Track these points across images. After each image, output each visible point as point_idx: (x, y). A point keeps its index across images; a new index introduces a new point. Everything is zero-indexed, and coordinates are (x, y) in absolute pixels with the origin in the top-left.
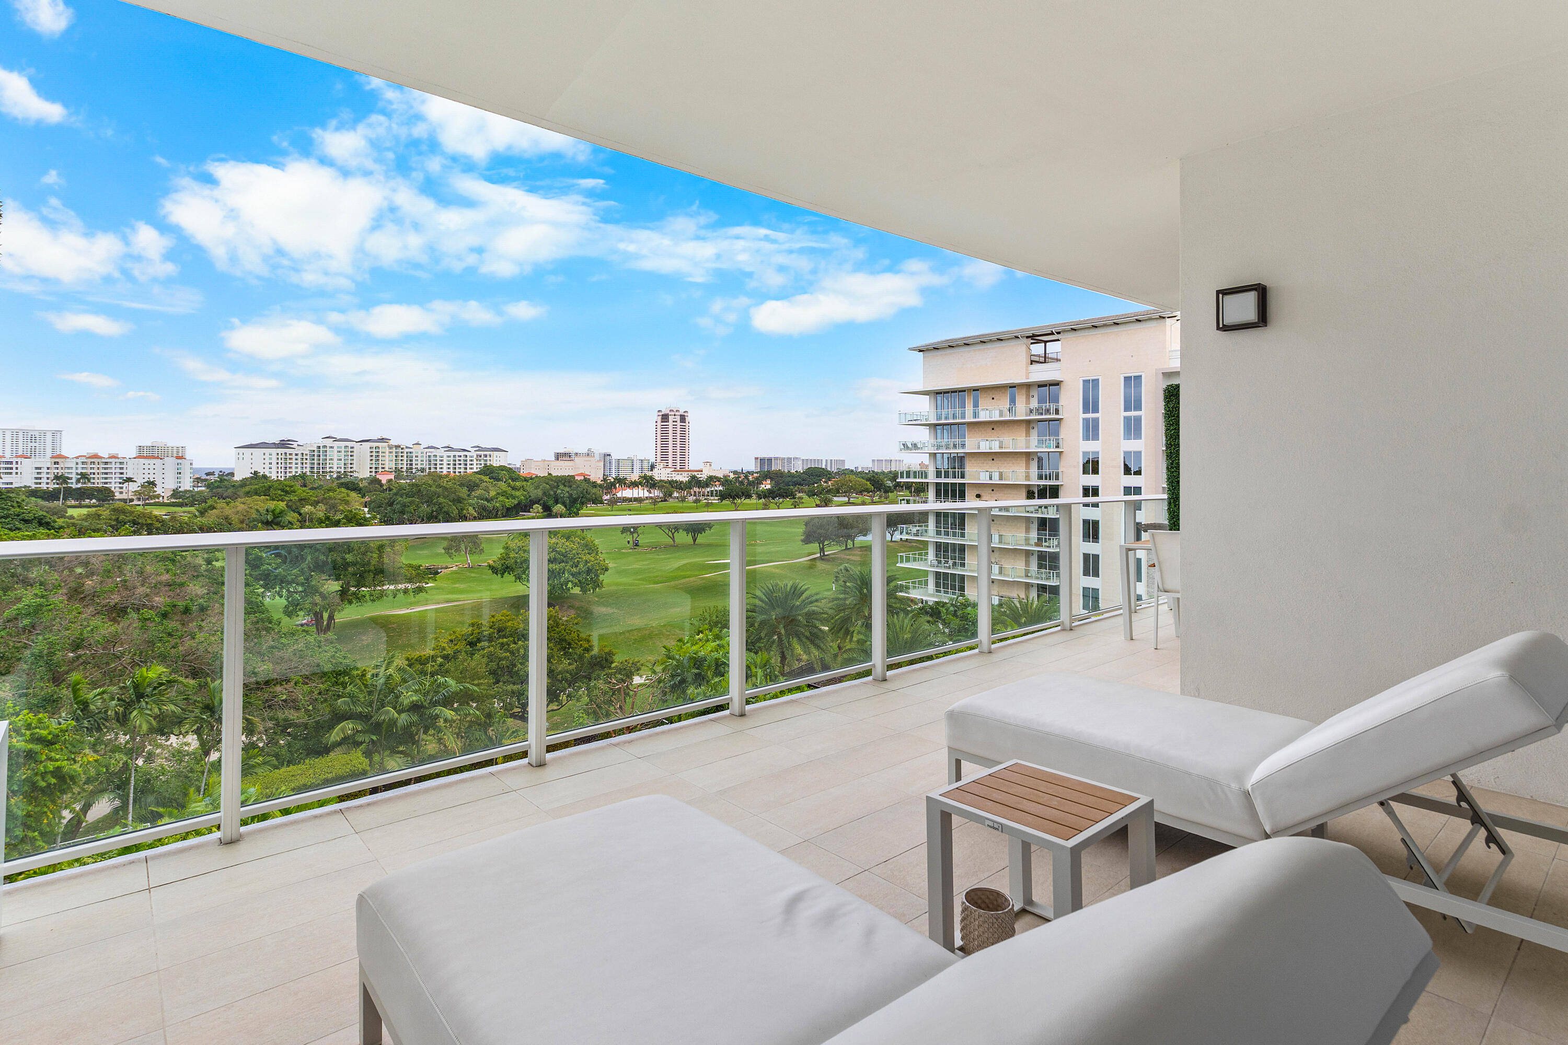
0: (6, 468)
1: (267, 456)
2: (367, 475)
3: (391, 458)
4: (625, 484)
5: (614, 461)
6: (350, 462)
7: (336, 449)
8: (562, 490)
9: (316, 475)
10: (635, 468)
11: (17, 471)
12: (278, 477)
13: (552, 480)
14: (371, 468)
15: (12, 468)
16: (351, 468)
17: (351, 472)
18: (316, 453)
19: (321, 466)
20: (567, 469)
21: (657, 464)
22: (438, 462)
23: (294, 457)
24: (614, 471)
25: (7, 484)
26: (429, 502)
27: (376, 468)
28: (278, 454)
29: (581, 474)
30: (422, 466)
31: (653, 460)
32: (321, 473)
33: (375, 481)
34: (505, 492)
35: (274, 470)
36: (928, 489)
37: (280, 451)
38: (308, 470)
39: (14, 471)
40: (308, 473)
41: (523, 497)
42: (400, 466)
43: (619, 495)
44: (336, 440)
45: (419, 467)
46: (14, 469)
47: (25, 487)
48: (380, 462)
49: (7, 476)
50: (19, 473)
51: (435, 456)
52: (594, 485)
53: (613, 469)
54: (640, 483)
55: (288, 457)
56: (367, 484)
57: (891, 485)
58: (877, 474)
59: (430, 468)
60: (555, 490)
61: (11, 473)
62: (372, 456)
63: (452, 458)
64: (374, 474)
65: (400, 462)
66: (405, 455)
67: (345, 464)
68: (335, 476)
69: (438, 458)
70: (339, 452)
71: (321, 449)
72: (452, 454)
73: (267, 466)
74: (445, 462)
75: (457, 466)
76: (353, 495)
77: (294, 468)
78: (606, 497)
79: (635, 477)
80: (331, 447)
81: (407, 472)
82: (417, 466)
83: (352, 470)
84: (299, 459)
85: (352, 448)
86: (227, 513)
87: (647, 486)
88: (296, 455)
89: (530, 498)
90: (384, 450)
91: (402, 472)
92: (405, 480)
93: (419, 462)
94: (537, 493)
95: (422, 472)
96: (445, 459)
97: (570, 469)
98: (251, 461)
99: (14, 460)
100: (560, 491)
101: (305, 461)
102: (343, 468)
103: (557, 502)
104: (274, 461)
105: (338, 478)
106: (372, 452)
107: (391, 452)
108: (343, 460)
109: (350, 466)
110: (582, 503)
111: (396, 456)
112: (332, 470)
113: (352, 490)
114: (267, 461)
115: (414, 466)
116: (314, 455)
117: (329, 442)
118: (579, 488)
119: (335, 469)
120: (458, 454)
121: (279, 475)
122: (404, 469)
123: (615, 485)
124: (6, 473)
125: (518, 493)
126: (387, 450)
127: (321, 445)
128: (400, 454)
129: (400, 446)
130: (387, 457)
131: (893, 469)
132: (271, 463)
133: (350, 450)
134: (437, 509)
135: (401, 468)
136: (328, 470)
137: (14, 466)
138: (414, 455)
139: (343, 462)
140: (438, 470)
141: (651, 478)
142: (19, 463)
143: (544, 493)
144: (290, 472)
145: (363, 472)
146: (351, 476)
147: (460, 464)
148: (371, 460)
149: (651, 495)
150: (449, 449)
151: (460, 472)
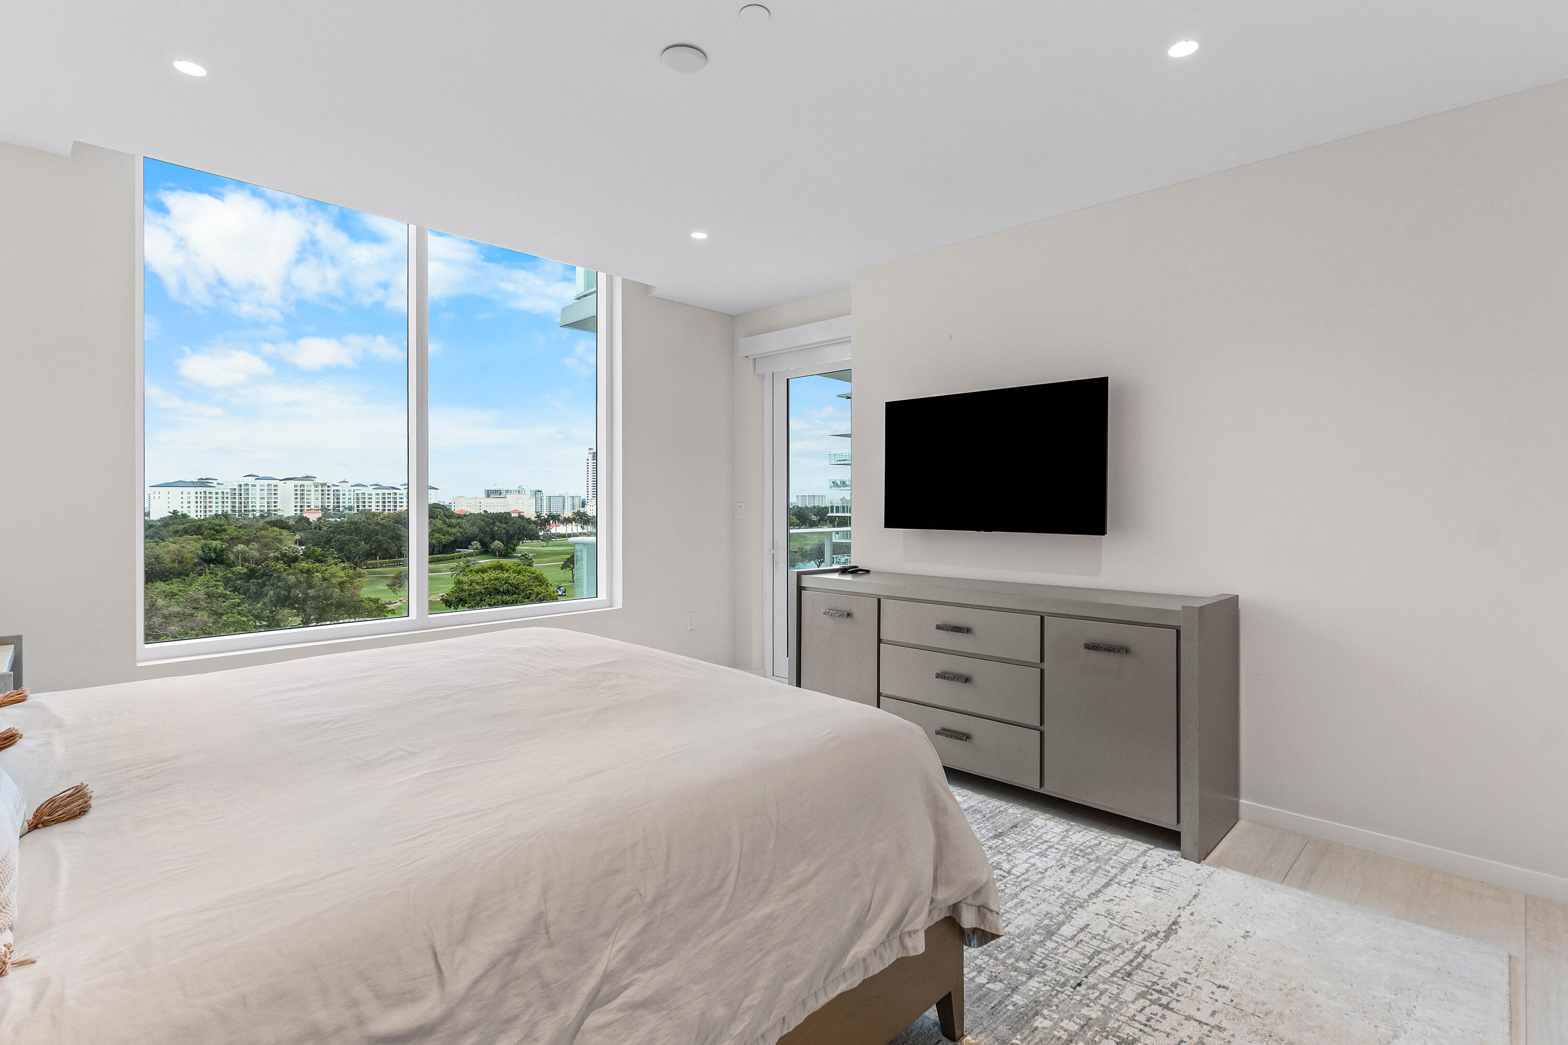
1: (185, 495)
2: (292, 513)
3: (316, 496)
4: (559, 520)
5: (545, 498)
6: (273, 500)
7: (258, 488)
8: (499, 527)
9: (237, 514)
10: (566, 505)
12: (197, 516)
13: (488, 517)
14: (296, 506)
16: (275, 506)
17: (275, 510)
18: (237, 492)
19: (243, 505)
20: (499, 506)
21: (589, 501)
22: (367, 500)
23: (214, 496)
24: (545, 508)
26: (367, 540)
27: (301, 506)
28: (197, 493)
29: (515, 511)
30: (349, 504)
31: (584, 497)
32: (243, 512)
33: (302, 520)
34: (440, 529)
35: (193, 509)
36: (850, 522)
37: (199, 489)
38: (229, 509)
40: (230, 512)
41: (459, 534)
42: (327, 504)
43: (553, 531)
44: (258, 478)
45: (347, 505)
48: (306, 500)
51: (364, 494)
52: (529, 521)
53: (545, 506)
54: (574, 519)
55: (208, 495)
56: (294, 523)
57: (816, 519)
58: (801, 509)
59: (358, 507)
60: (492, 526)
62: (296, 494)
63: (381, 496)
64: (299, 512)
65: (327, 500)
66: (332, 493)
67: (268, 503)
68: (258, 514)
69: (367, 496)
70: (262, 490)
71: (243, 488)
72: (381, 492)
73: (185, 505)
74: (374, 500)
75: (387, 504)
76: (285, 532)
77: (214, 507)
78: (541, 533)
79: (568, 513)
80: (253, 486)
81: (334, 510)
82: (344, 504)
83: (275, 509)
84: (220, 498)
85: (276, 486)
86: (158, 553)
87: (581, 522)
88: (217, 493)
89: (466, 535)
90: (309, 489)
91: (329, 510)
92: (333, 518)
93: (347, 500)
94: (472, 530)
95: (350, 510)
96: (374, 496)
97: (502, 506)
98: (169, 500)
100: (497, 528)
101: (225, 500)
102: (266, 507)
103: (494, 539)
104: (193, 500)
105: (262, 516)
106: (296, 490)
107: (317, 491)
108: (266, 498)
109: (273, 504)
110: (519, 540)
111: (322, 494)
112: (254, 509)
113: (283, 528)
114: (185, 501)
115: (341, 504)
116: (235, 494)
117: (250, 480)
118: (515, 525)
119: (258, 508)
120: (387, 491)
121: (199, 514)
122: (331, 508)
123: (549, 521)
125: (454, 530)
126: (313, 488)
127: (243, 484)
128: (327, 493)
129: (326, 484)
130: (313, 495)
131: (816, 505)
132: (189, 502)
133: (273, 488)
134: (376, 547)
135: (328, 506)
136: (250, 509)
138: (341, 493)
139: (266, 500)
140: (367, 508)
141: (584, 514)
143: (481, 531)
144: (210, 511)
145: (287, 510)
146: (275, 514)
147: (390, 502)
148: (296, 498)
149: (584, 531)
150: (378, 486)
151: (390, 510)
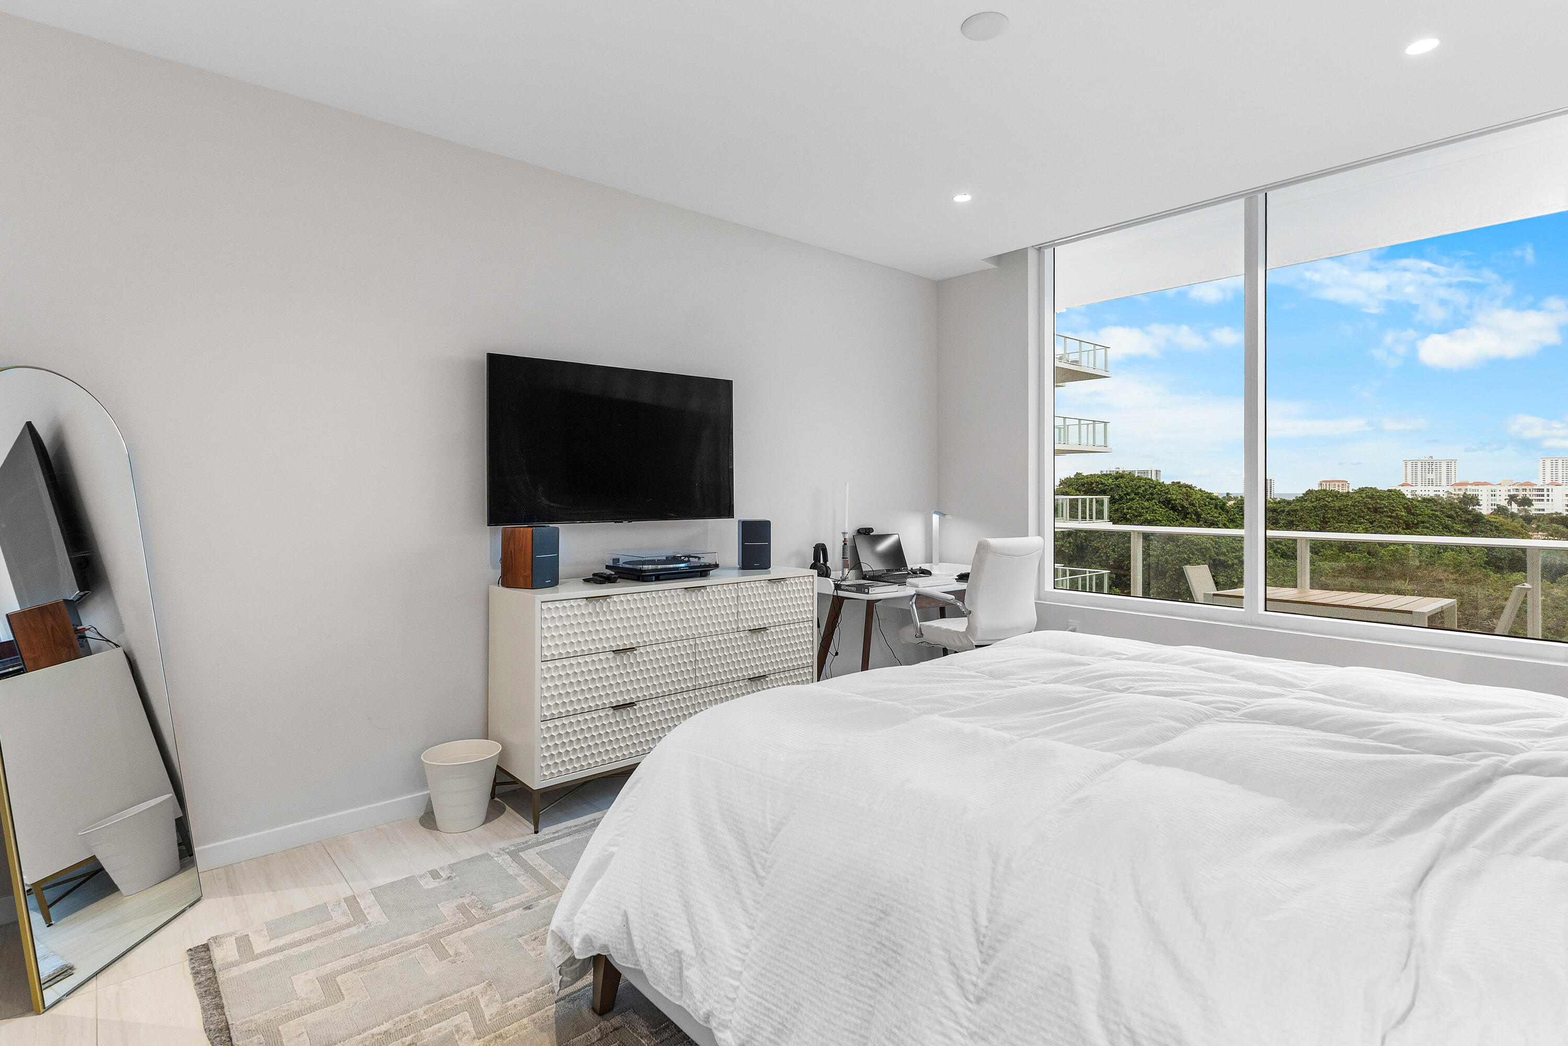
0: (1538, 495)
11: (1548, 498)
15: (1543, 495)
25: (1539, 510)
39: (1545, 498)
46: (1546, 496)
47: (1556, 513)
49: (1539, 502)
50: (1550, 500)
61: (1543, 500)
99: (1545, 488)
124: (1539, 500)
137: (1545, 493)
142: (1550, 490)
